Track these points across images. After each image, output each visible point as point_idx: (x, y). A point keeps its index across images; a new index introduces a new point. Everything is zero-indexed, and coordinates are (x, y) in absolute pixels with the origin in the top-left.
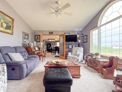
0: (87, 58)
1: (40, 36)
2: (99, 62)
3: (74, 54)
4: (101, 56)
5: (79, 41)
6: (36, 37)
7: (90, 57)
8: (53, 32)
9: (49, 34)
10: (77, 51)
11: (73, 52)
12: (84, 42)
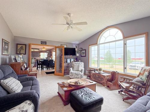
0: (90, 73)
1: (26, 45)
2: (104, 76)
3: (76, 69)
4: (103, 71)
5: (78, 55)
6: (19, 46)
7: (93, 72)
8: (46, 42)
9: (41, 44)
10: (79, 66)
11: (75, 68)
12: (81, 56)
